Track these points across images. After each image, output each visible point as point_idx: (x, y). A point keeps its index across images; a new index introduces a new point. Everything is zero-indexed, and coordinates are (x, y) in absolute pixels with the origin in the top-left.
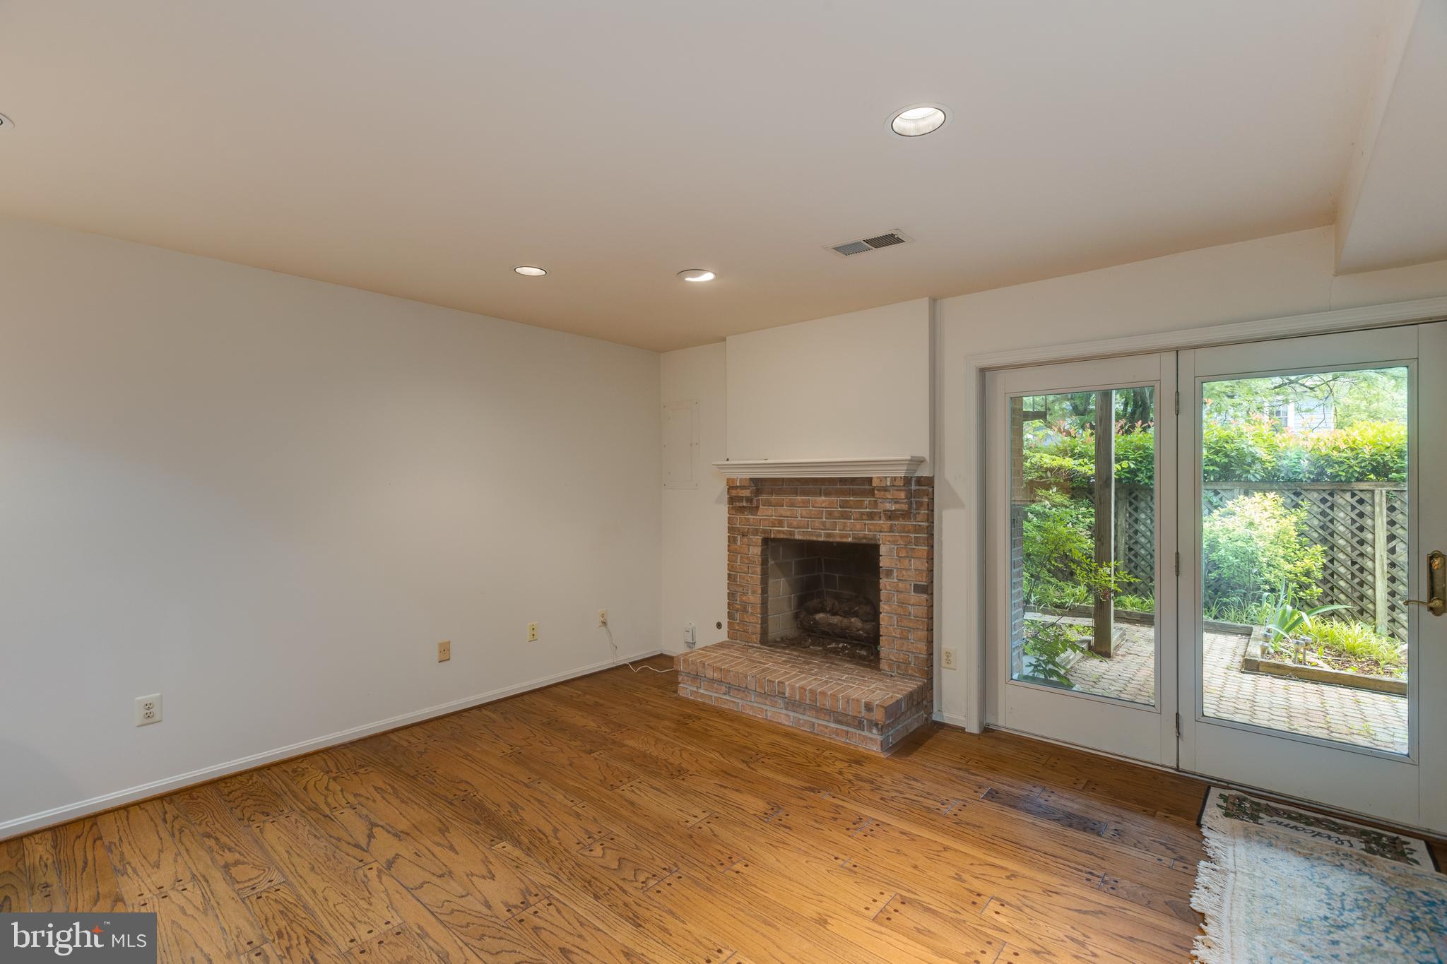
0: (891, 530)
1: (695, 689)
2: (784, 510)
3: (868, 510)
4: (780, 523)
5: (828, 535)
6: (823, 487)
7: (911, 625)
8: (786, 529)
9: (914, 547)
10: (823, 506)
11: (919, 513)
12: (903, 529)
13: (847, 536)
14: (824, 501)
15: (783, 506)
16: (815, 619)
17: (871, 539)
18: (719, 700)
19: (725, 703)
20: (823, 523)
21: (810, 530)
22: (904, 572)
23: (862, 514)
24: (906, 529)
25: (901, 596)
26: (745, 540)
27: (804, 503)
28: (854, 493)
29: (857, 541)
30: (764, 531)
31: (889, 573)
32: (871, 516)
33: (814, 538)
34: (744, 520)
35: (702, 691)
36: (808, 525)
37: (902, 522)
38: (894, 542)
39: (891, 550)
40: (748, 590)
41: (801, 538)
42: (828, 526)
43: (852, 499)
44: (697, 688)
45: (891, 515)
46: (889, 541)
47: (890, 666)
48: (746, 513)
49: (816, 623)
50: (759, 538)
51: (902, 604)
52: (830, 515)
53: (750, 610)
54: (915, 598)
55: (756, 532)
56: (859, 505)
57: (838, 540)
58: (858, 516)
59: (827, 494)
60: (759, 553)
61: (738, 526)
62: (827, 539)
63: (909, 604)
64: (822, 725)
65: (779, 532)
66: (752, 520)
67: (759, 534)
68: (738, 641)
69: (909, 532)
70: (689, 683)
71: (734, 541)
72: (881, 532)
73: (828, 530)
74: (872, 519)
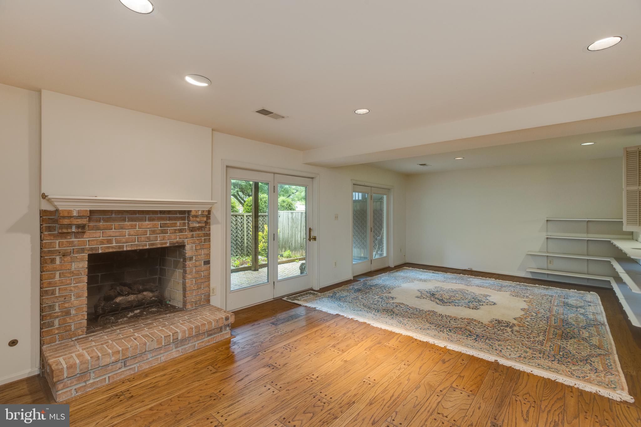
0: (192, 236)
1: (84, 384)
2: (112, 232)
3: (178, 228)
4: (109, 241)
5: (153, 244)
6: (147, 216)
7: (203, 281)
8: (114, 244)
9: (203, 243)
10: (149, 227)
11: (206, 227)
12: (199, 236)
13: (166, 243)
14: (148, 225)
15: (112, 229)
16: (116, 302)
17: (181, 243)
18: (115, 376)
19: (121, 375)
20: (149, 238)
21: (136, 243)
22: (199, 257)
23: (176, 230)
24: (200, 236)
25: (197, 269)
26: (68, 258)
27: (132, 226)
28: (170, 219)
29: (171, 245)
30: (92, 249)
31: (191, 259)
32: (181, 231)
33: (141, 248)
34: (66, 243)
35: (91, 381)
36: (135, 240)
37: (198, 232)
38: (194, 243)
39: (192, 247)
40: (71, 297)
41: (129, 249)
42: (151, 239)
43: (168, 222)
44: (85, 382)
45: (192, 230)
46: (191, 243)
47: (192, 305)
48: (69, 237)
49: (118, 304)
50: (85, 256)
51: (197, 272)
52: (153, 232)
53: (73, 312)
54: (204, 267)
55: (83, 250)
56: (175, 225)
57: (159, 246)
58: (173, 231)
59: (150, 220)
60: (86, 266)
61: (57, 248)
62: (151, 247)
63: (202, 271)
64: (201, 342)
65: (108, 247)
66: (76, 243)
67: (86, 252)
68: (57, 342)
69: (201, 237)
70: (75, 383)
71: (51, 262)
72: (186, 238)
73: (152, 241)
74: (182, 232)
